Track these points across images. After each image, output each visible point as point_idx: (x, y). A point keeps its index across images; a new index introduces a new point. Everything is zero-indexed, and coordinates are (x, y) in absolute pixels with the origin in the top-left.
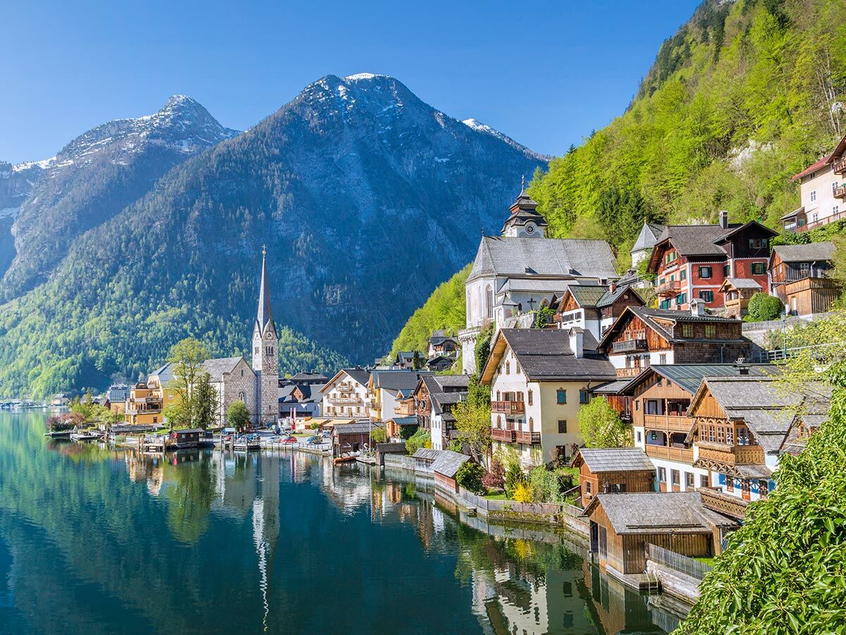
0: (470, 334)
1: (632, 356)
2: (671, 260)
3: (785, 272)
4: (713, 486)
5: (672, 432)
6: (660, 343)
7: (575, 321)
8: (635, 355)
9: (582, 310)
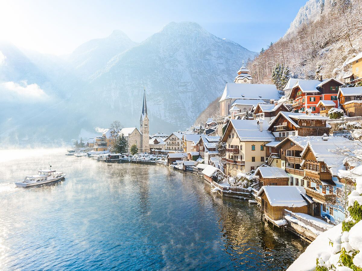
0: (221, 121)
1: (282, 132)
2: (299, 94)
3: (344, 100)
4: (311, 187)
5: (296, 163)
6: (293, 128)
7: (261, 117)
8: (283, 132)
9: (264, 113)
